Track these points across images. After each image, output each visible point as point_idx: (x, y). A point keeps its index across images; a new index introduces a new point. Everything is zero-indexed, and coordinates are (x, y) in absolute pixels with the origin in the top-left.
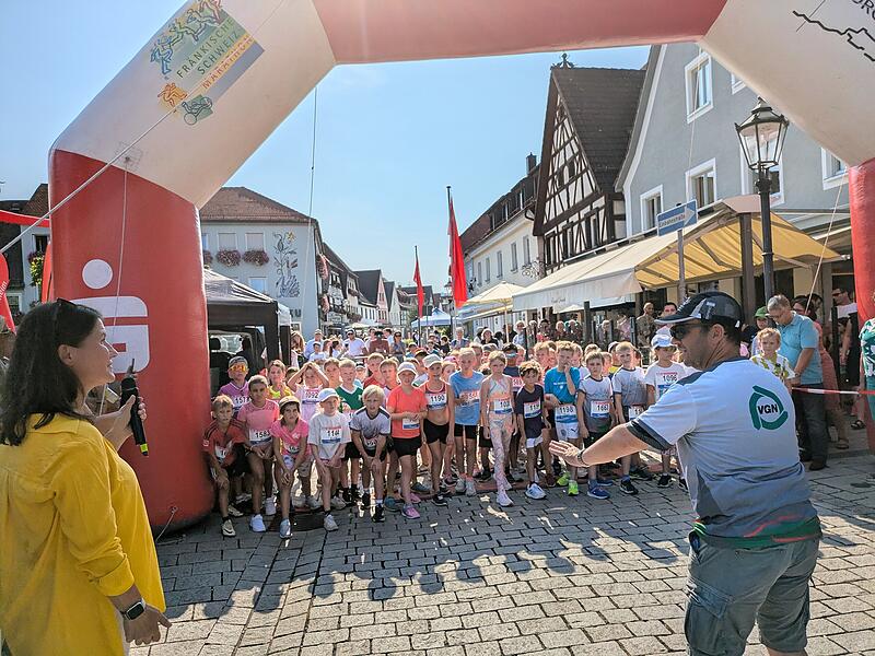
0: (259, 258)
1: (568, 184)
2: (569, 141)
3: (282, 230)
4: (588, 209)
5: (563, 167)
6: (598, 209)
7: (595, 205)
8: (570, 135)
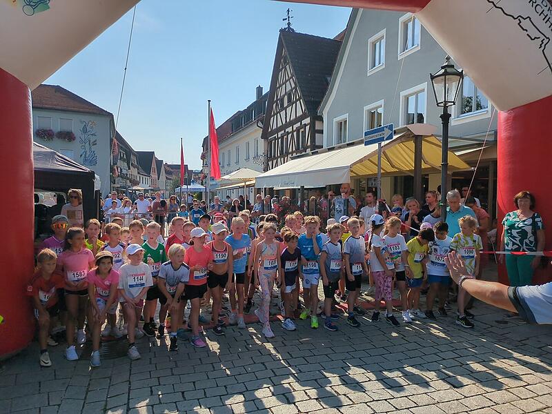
0: (68, 136)
2: (289, 80)
3: (86, 118)
4: (299, 124)
5: (284, 96)
6: (305, 125)
7: (303, 122)
8: (290, 76)
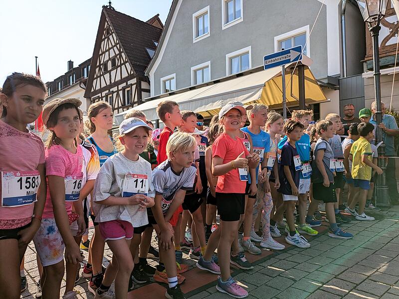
1: (111, 71)
2: (113, 47)
5: (108, 61)
6: (132, 85)
7: (129, 83)
8: (113, 44)
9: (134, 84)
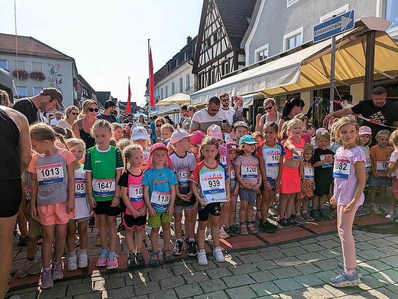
0: (39, 76)
1: (213, 45)
2: (215, 22)
3: (53, 62)
4: (223, 59)
5: (211, 36)
6: (230, 58)
7: (228, 56)
8: (216, 18)
9: (232, 58)
